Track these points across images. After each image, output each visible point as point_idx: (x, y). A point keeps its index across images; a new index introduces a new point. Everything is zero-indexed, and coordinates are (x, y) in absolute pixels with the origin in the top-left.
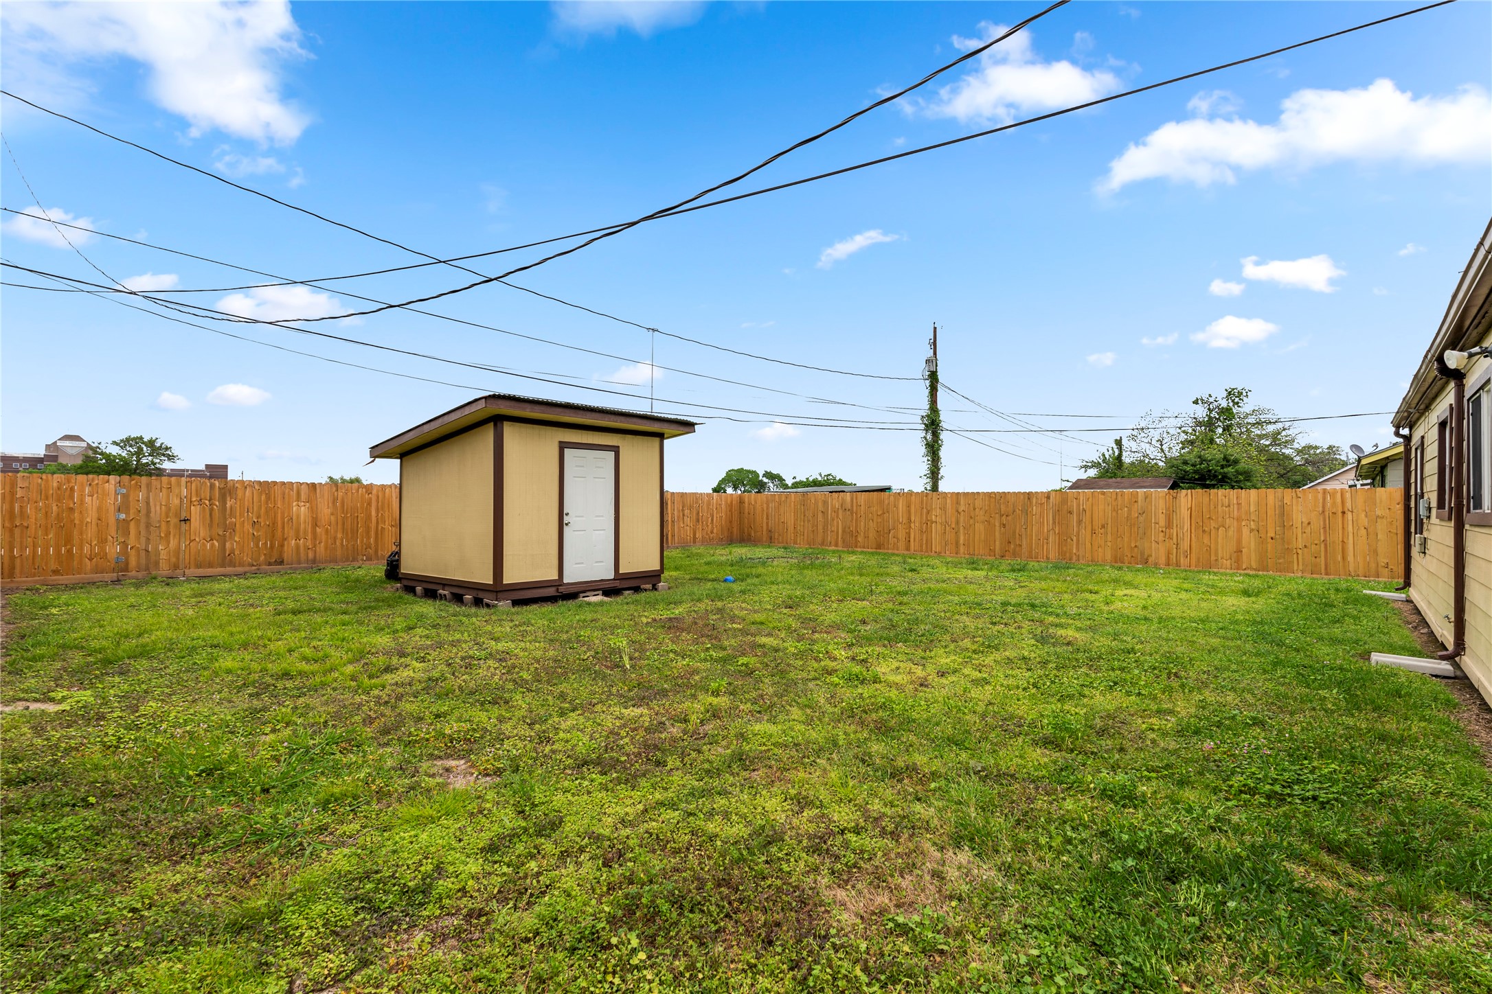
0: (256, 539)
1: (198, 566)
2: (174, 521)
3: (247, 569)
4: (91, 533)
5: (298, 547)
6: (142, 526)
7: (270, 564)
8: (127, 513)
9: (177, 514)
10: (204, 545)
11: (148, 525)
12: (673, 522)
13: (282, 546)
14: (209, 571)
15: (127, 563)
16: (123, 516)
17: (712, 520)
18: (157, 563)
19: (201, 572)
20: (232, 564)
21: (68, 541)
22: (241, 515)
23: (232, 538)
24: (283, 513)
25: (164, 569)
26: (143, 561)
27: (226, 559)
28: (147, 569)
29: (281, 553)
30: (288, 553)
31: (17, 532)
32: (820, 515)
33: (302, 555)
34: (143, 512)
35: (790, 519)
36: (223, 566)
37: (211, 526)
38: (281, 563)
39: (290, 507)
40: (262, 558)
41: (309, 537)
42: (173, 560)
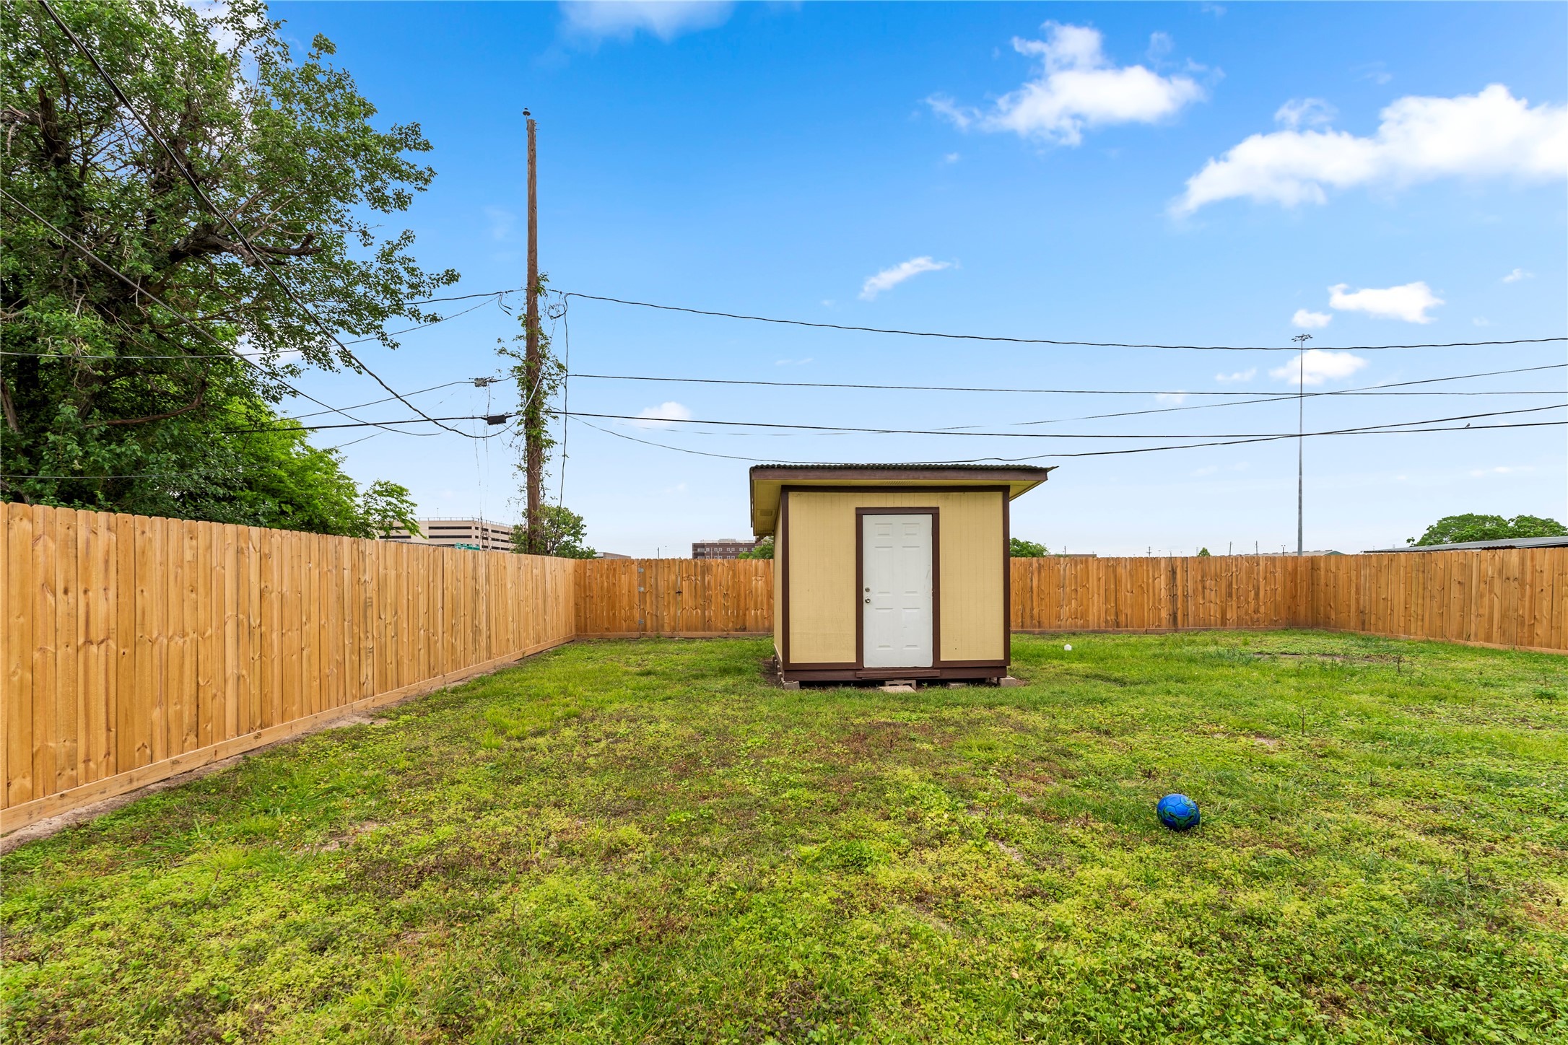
0: (727, 608)
1: (688, 630)
2: (672, 593)
3: (720, 633)
4: (625, 601)
5: (756, 614)
6: (654, 597)
7: (736, 630)
8: (645, 587)
9: (674, 588)
10: (691, 613)
11: (657, 596)
12: (1186, 596)
13: (745, 615)
14: (694, 634)
15: (645, 626)
16: (642, 589)
17: (1257, 594)
18: (663, 626)
19: (689, 634)
20: (710, 629)
21: (613, 607)
22: (716, 589)
23: (709, 607)
24: (745, 587)
25: (667, 631)
26: (655, 624)
27: (706, 625)
28: (657, 630)
29: (744, 621)
30: (750, 622)
31: (588, 599)
32: (1455, 591)
33: (760, 623)
34: (654, 586)
35: (1398, 594)
36: (704, 630)
37: (695, 597)
38: (744, 629)
39: (750, 582)
40: (731, 625)
41: (765, 607)
42: (672, 624)
